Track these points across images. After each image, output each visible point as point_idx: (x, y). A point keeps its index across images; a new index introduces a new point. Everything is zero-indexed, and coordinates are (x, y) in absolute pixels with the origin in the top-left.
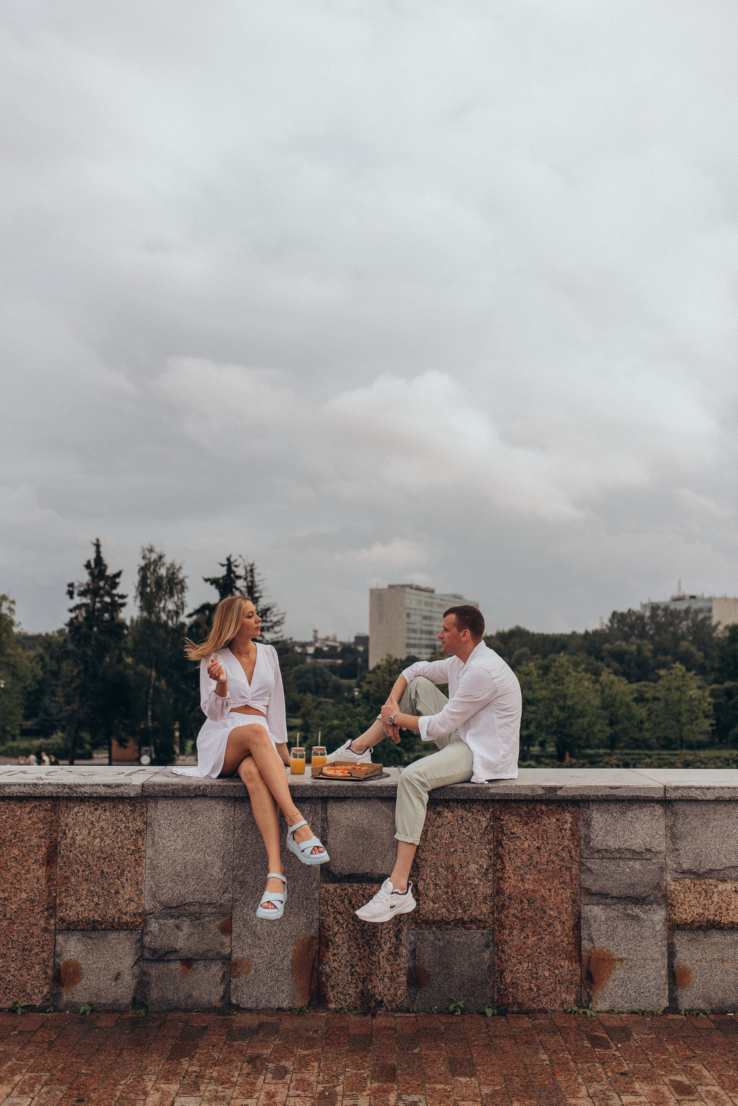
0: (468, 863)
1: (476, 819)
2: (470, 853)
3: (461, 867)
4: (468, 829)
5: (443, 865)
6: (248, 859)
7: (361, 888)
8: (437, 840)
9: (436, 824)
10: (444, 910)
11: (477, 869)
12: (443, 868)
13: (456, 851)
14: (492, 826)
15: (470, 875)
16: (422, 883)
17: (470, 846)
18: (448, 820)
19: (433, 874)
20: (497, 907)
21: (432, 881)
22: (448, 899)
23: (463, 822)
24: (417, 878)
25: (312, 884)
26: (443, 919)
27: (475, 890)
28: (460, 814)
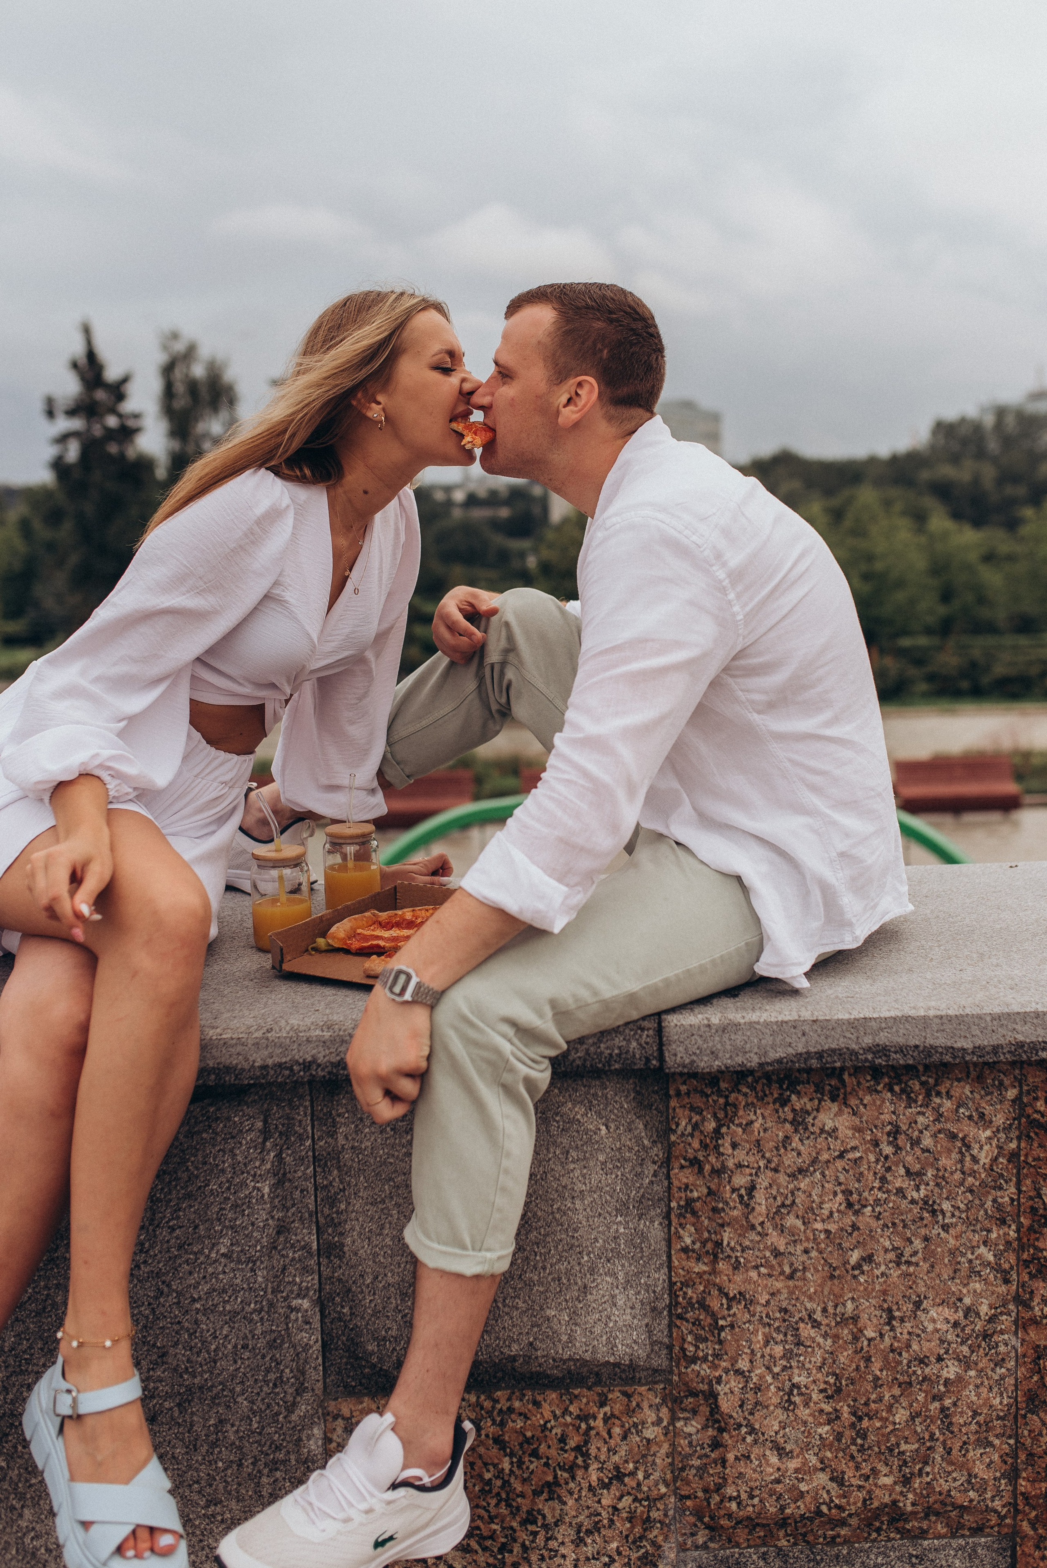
0: (918, 1305)
1: (953, 1136)
2: (925, 1266)
3: (891, 1318)
4: (920, 1174)
5: (818, 1316)
6: (20, 1328)
7: (490, 1413)
8: (791, 1221)
9: (790, 1160)
10: (822, 1478)
11: (956, 1324)
12: (816, 1324)
13: (869, 1259)
14: (1013, 1156)
15: (930, 1347)
16: (736, 1383)
17: (926, 1239)
18: (836, 1146)
19: (778, 1350)
20: (1031, 1455)
21: (775, 1376)
22: (839, 1436)
23: (898, 1148)
24: (715, 1367)
25: (291, 1408)
26: (819, 1513)
27: (947, 1402)
28: (886, 1117)
